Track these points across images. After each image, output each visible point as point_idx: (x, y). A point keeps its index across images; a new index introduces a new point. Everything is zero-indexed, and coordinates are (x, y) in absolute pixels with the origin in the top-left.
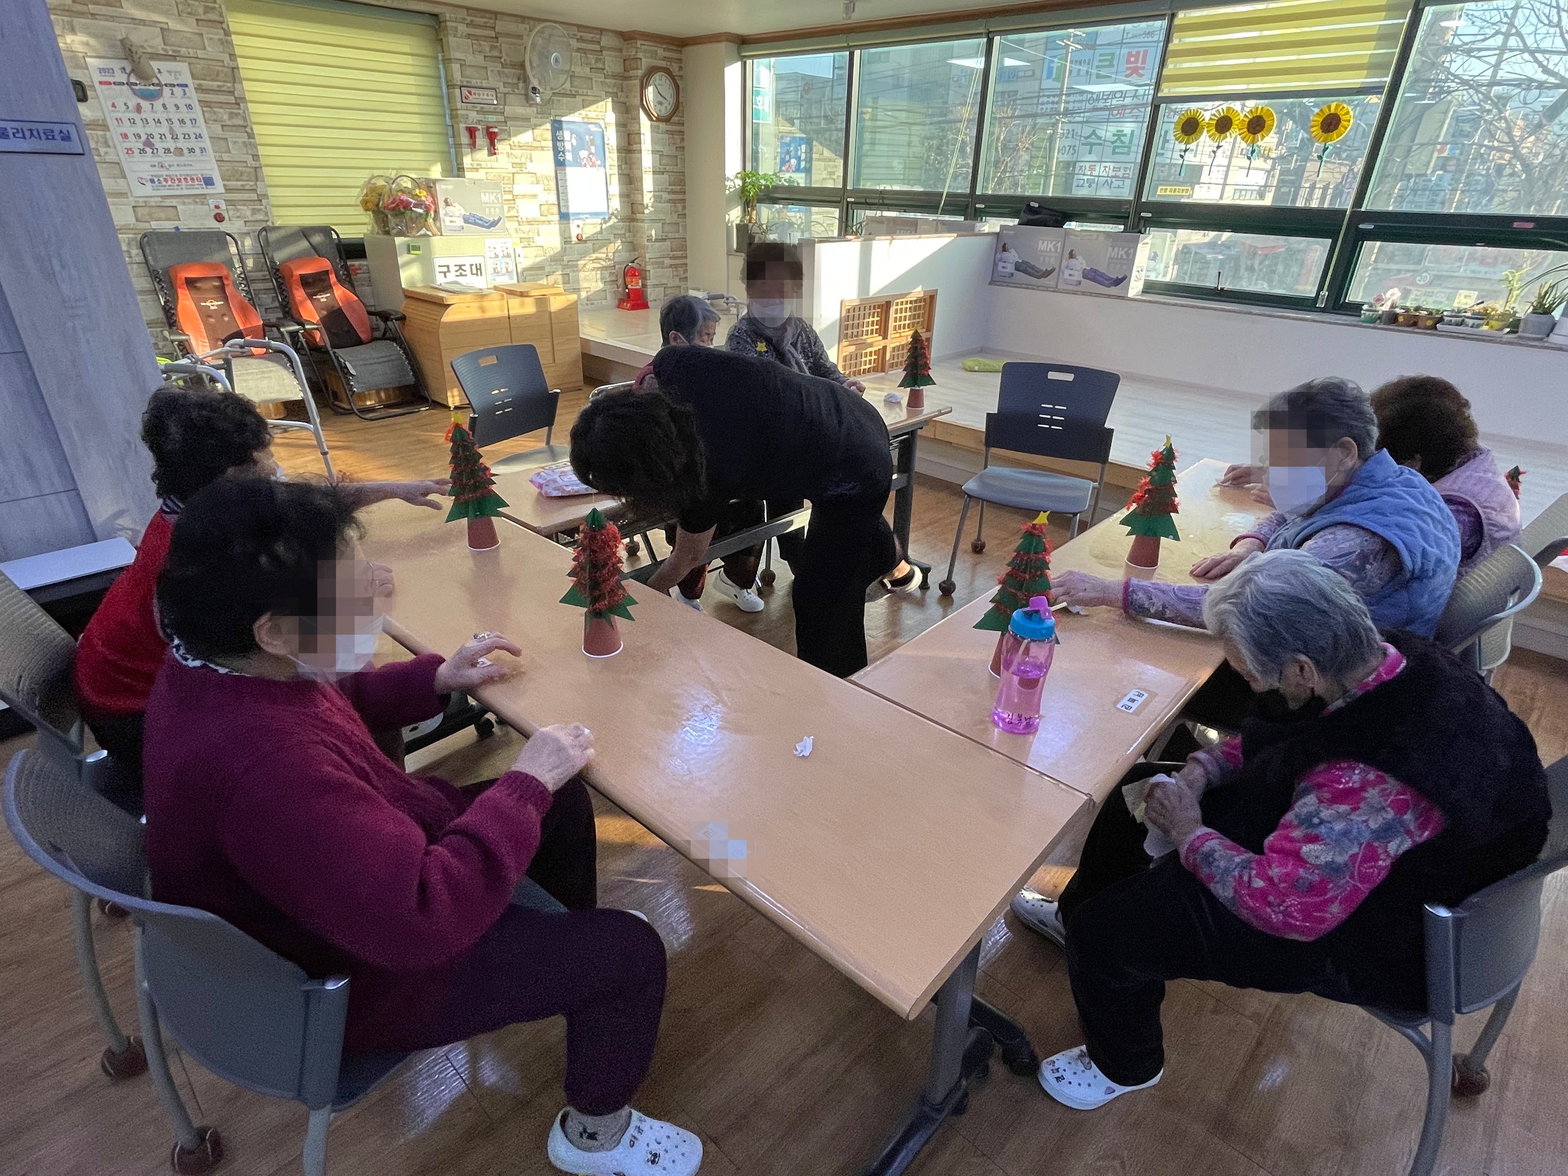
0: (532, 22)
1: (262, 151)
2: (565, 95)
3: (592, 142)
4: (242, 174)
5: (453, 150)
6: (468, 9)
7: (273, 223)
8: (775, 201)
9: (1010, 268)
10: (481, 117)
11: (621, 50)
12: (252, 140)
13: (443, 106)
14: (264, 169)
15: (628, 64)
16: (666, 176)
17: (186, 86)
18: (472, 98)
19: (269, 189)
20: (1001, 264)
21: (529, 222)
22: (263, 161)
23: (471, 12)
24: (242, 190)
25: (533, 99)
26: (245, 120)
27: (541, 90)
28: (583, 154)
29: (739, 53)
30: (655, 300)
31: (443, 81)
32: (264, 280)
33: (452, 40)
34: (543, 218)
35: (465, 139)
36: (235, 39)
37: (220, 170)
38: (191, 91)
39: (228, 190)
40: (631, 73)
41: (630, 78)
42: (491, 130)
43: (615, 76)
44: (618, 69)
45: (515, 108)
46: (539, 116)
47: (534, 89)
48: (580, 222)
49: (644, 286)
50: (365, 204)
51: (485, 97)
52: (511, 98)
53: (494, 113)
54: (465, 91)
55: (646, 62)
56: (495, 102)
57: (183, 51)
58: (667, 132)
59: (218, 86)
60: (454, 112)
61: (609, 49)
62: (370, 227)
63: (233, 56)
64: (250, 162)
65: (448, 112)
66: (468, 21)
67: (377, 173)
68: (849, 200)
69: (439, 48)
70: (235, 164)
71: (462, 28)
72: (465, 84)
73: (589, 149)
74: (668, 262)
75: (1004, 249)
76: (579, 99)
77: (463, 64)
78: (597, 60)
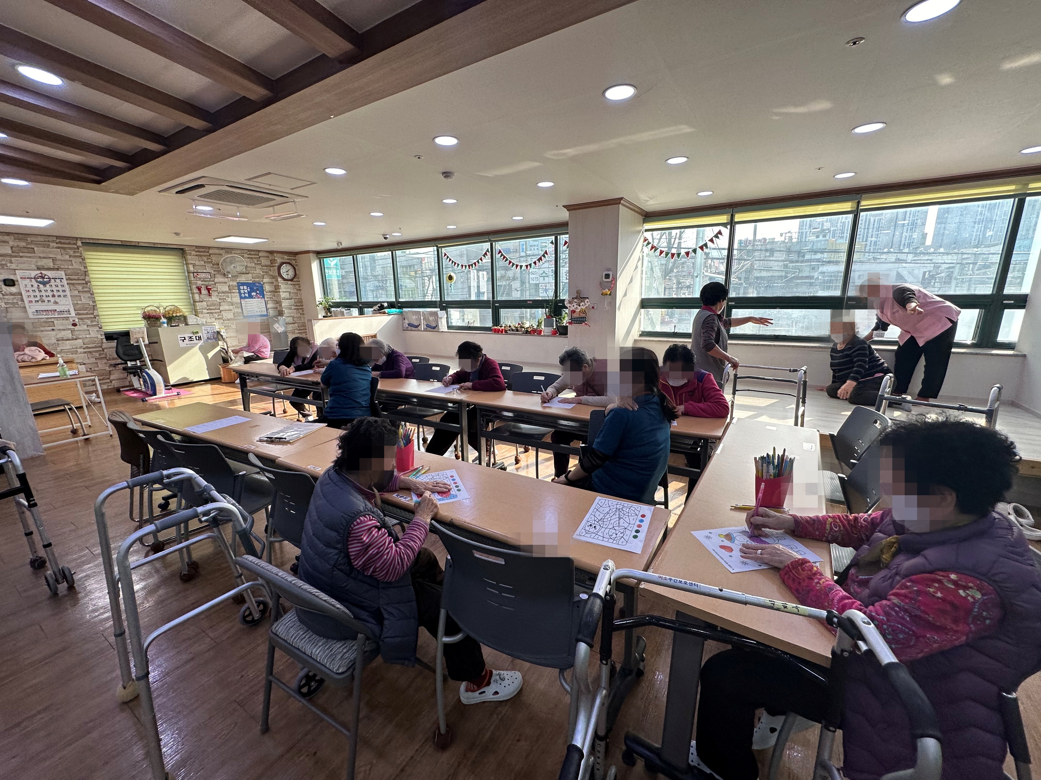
0: (226, 249)
1: (97, 299)
2: (243, 274)
3: (258, 290)
4: (86, 308)
5: (191, 295)
6: (196, 246)
9: (407, 326)
10: (203, 283)
11: (268, 257)
12: (92, 295)
13: (187, 279)
14: (98, 305)
15: (273, 261)
16: (293, 300)
17: (62, 278)
18: (199, 276)
19: (100, 312)
20: (404, 324)
21: (228, 320)
22: (97, 302)
24: (87, 314)
26: (90, 288)
28: (253, 294)
29: (317, 257)
31: (186, 271)
33: (189, 257)
34: (235, 318)
35: (196, 291)
36: (87, 261)
37: (74, 308)
38: (64, 280)
39: (79, 314)
41: (273, 266)
42: (208, 287)
43: (266, 266)
44: (267, 263)
45: (219, 279)
46: (231, 281)
51: (205, 276)
52: (217, 276)
53: (210, 281)
54: (195, 274)
55: (279, 261)
56: (210, 277)
57: (62, 267)
58: (292, 284)
59: (78, 278)
60: (191, 282)
61: (264, 257)
63: (86, 267)
64: (91, 303)
65: (188, 282)
66: (197, 250)
69: (184, 260)
70: (83, 305)
71: (194, 253)
72: (195, 271)
73: (256, 292)
75: (404, 319)
76: (250, 275)
77: (194, 265)
78: (258, 261)
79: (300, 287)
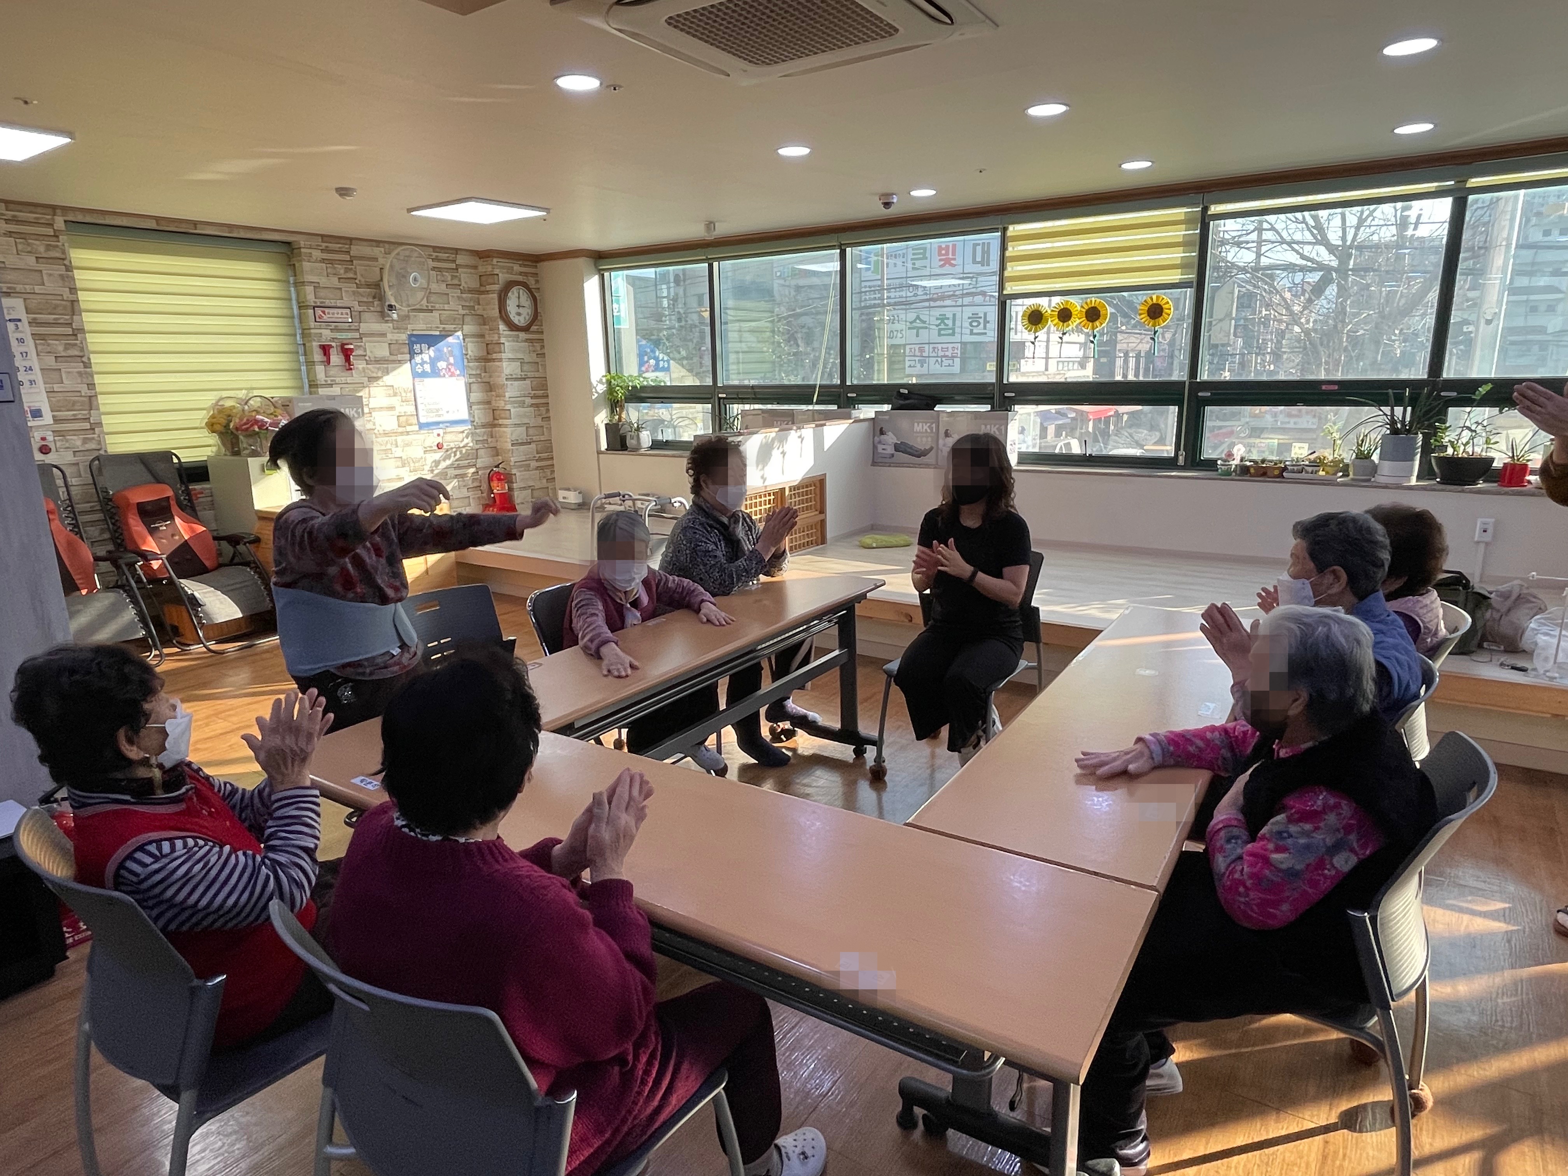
0: (387, 246)
1: (98, 379)
2: (421, 310)
3: (451, 353)
4: (74, 403)
5: (304, 368)
6: (322, 236)
7: (106, 451)
8: (642, 400)
9: (890, 450)
10: (335, 335)
11: (475, 267)
12: (88, 370)
13: (294, 326)
14: (99, 397)
15: (484, 280)
16: (528, 382)
17: (20, 320)
18: (325, 318)
19: (103, 417)
20: (880, 447)
21: (386, 434)
22: (98, 389)
23: (325, 239)
24: (75, 419)
25: (389, 316)
26: (82, 349)
27: (397, 306)
28: (442, 365)
29: (596, 266)
30: (523, 503)
31: (294, 302)
32: (92, 511)
33: (306, 265)
34: (401, 430)
35: (318, 356)
36: (77, 273)
37: (49, 401)
38: (24, 326)
39: (56, 420)
40: (488, 288)
41: (488, 292)
42: (346, 347)
43: (471, 291)
44: (474, 284)
45: (371, 325)
46: (396, 331)
47: (390, 306)
48: (441, 432)
49: (511, 489)
50: (211, 426)
51: (340, 316)
52: (366, 316)
53: (349, 330)
54: (319, 311)
55: (503, 277)
56: (350, 320)
57: (19, 288)
58: (527, 340)
59: (55, 319)
60: (306, 331)
61: (467, 266)
62: (214, 449)
63: (73, 290)
64: (84, 390)
65: (299, 332)
66: (323, 248)
67: (225, 394)
68: (720, 395)
69: (290, 273)
70: (69, 394)
71: (317, 254)
72: (318, 304)
73: (447, 360)
74: (534, 464)
75: (882, 432)
76: (436, 314)
77: (317, 287)
78: (453, 277)
79: (543, 347)
